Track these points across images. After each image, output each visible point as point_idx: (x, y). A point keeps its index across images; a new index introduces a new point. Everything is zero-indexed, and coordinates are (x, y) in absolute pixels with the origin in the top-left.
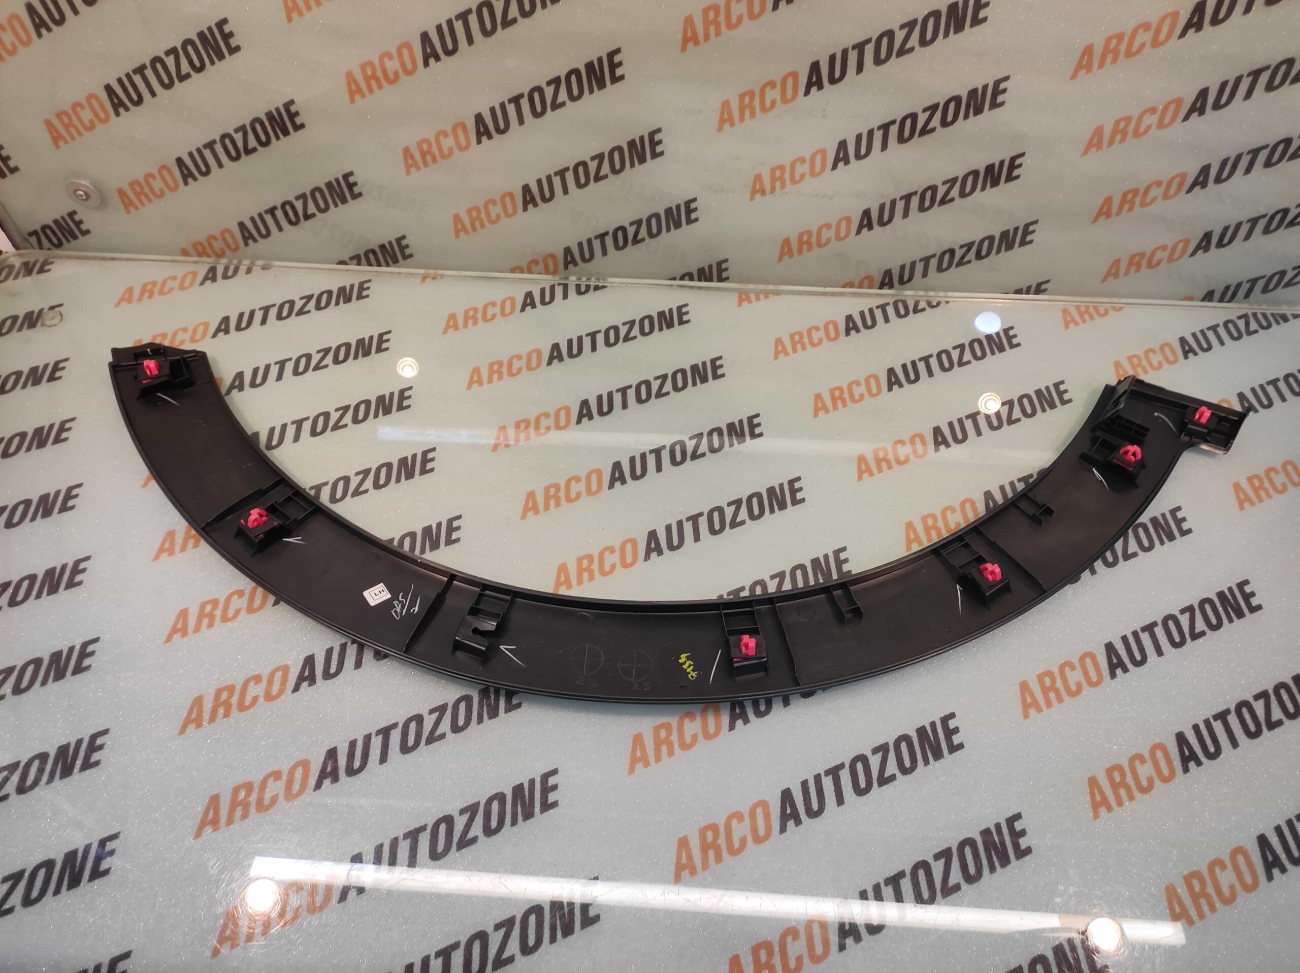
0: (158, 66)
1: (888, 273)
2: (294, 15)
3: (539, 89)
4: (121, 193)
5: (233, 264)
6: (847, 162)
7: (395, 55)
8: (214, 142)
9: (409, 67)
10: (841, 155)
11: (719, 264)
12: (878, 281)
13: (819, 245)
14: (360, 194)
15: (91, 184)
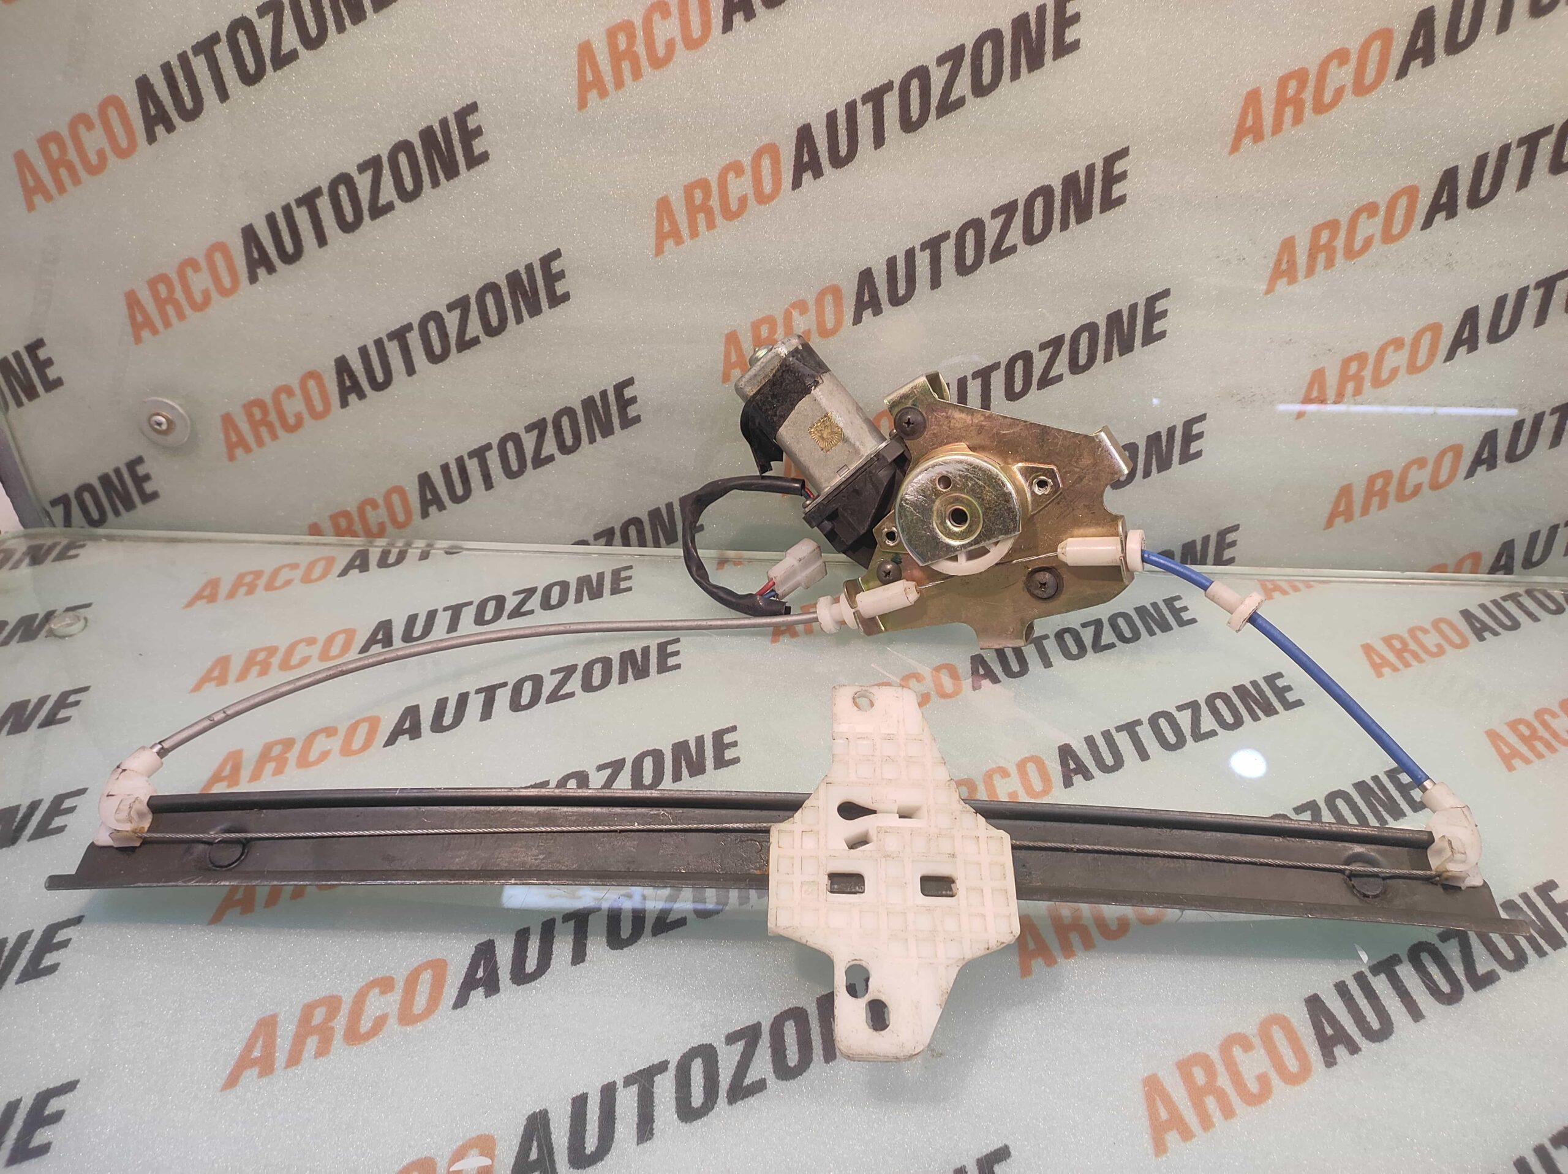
0: (342, 191)
1: (1508, 547)
2: (593, 95)
3: (977, 225)
4: (228, 421)
5: (397, 547)
6: (1473, 347)
7: (748, 171)
8: (409, 327)
9: (768, 188)
10: (1465, 335)
11: (1222, 534)
12: (1488, 560)
13: (1401, 497)
14: (637, 419)
15: (181, 405)
